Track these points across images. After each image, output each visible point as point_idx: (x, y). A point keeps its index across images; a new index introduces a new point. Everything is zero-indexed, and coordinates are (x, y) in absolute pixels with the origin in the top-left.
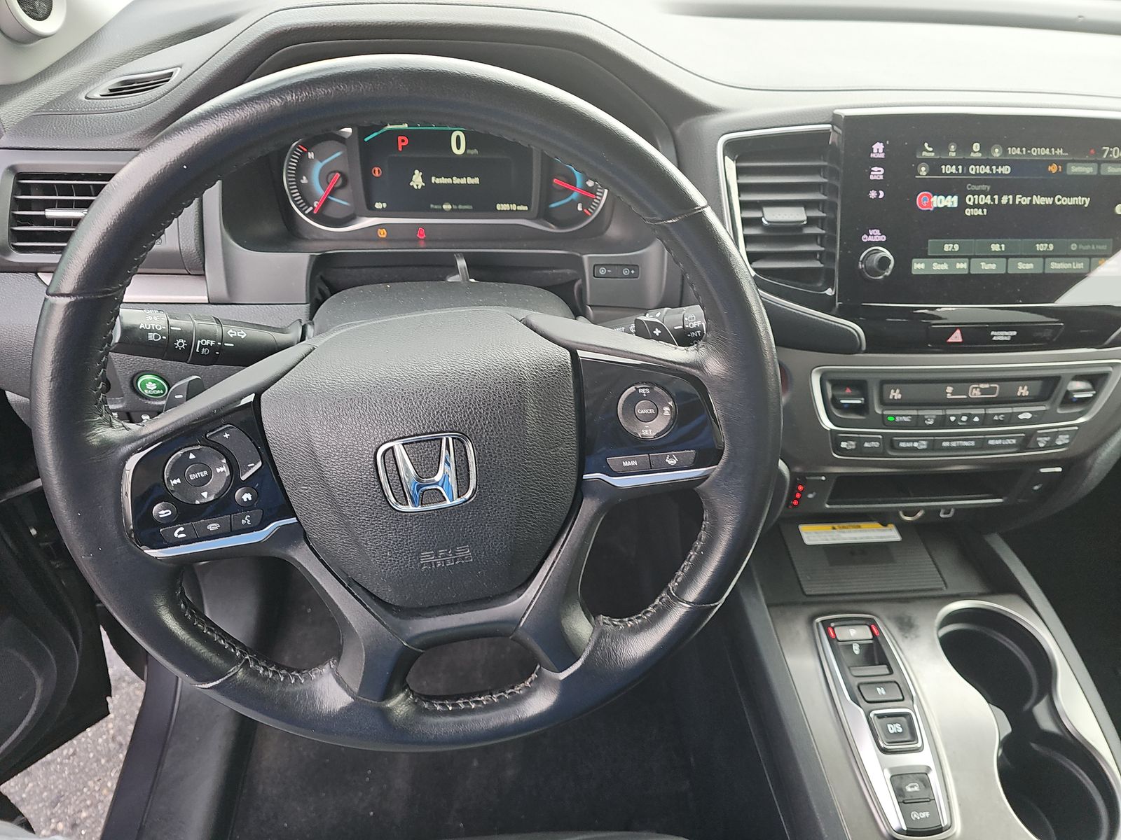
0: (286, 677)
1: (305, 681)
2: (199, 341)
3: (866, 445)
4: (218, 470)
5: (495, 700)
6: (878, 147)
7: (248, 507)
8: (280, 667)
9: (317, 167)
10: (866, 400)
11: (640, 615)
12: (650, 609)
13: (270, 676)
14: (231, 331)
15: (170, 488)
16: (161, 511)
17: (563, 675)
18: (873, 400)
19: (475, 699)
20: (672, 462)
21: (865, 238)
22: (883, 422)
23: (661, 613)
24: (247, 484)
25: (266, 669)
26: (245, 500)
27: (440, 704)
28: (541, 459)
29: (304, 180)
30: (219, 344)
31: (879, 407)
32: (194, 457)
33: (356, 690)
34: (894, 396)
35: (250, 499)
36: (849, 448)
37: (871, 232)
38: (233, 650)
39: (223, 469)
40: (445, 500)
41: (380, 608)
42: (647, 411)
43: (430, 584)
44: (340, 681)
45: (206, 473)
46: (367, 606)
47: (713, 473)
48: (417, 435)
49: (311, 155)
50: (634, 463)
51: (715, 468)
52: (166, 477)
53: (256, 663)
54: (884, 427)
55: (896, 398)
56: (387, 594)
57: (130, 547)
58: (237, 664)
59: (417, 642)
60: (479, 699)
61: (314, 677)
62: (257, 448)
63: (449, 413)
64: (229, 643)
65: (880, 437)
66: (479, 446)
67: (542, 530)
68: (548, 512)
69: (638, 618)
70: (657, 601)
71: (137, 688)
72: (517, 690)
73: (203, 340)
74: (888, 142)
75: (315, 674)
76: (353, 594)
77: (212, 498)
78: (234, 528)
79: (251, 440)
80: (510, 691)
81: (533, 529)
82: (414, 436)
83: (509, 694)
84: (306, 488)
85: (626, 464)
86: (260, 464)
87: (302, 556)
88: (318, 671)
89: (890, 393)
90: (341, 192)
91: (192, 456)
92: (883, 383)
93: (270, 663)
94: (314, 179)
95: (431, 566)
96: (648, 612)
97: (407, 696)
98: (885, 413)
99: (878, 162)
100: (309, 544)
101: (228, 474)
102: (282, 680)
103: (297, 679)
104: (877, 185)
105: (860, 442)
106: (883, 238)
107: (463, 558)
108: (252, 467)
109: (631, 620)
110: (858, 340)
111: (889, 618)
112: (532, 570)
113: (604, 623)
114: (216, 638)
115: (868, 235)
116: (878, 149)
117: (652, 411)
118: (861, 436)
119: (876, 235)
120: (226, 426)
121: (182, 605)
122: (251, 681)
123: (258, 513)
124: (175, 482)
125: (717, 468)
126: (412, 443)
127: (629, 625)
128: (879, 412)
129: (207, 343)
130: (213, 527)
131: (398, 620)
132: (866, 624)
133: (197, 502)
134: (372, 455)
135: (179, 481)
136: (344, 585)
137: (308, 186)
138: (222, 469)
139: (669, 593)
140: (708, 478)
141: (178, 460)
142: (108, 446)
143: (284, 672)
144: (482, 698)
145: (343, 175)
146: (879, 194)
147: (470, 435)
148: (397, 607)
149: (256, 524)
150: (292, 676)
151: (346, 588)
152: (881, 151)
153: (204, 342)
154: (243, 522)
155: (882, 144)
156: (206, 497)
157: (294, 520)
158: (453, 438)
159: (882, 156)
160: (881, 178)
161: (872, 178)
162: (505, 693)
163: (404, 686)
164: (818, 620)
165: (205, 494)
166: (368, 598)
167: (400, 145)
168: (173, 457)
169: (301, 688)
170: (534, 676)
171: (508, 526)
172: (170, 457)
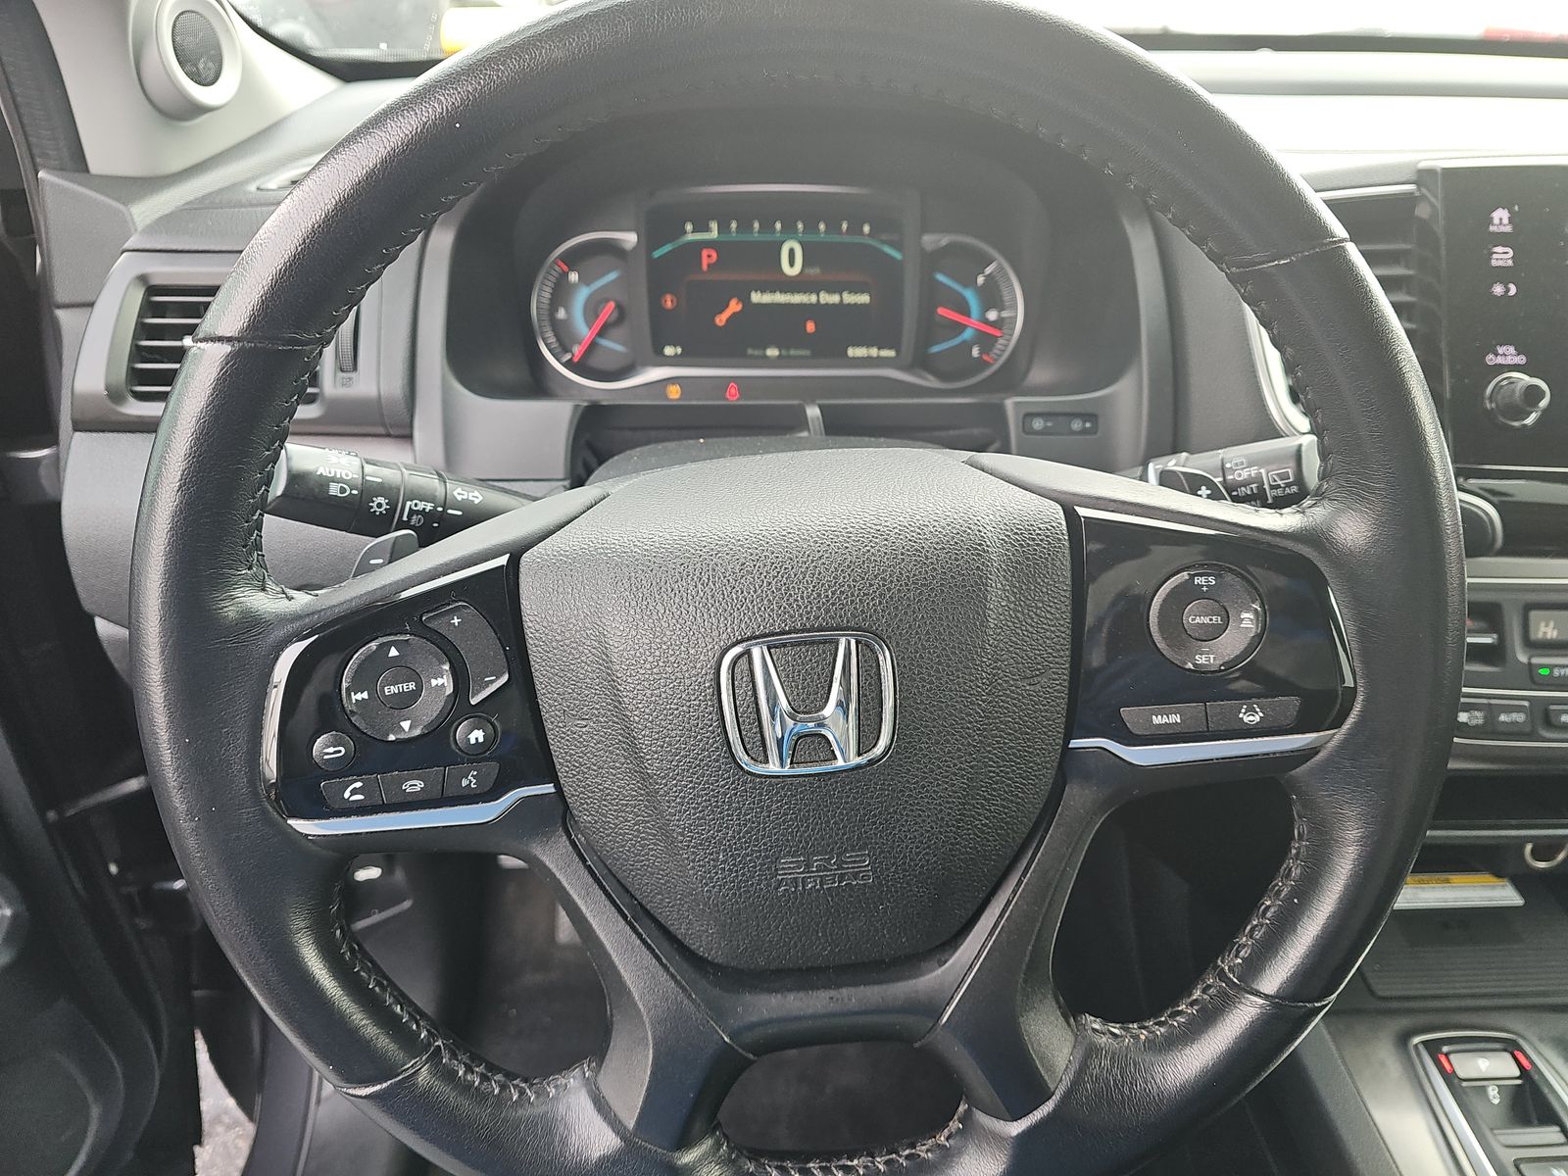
0: (503, 1087)
1: (537, 1098)
2: (409, 503)
3: (1503, 718)
4: (434, 682)
5: (881, 1167)
6: (1501, 217)
7: (476, 755)
8: (493, 1068)
9: (582, 295)
10: (1502, 640)
11: (1163, 1019)
12: (1182, 1007)
13: (477, 1083)
14: (459, 490)
15: (348, 707)
16: (326, 748)
17: (1016, 1128)
18: (1513, 640)
19: (841, 1163)
20: (1251, 718)
21: (1491, 360)
22: (1531, 678)
23: (1209, 1017)
24: (480, 714)
25: (469, 1069)
26: (473, 741)
27: (777, 1168)
28: (1008, 696)
29: (561, 314)
30: (440, 509)
31: (1524, 652)
32: (397, 654)
33: (631, 1124)
34: (1545, 633)
35: (481, 740)
36: (1474, 722)
37: (1500, 350)
38: (414, 1027)
39: (444, 682)
40: (835, 758)
41: (685, 966)
42: (1206, 620)
43: (788, 923)
44: (601, 1105)
45: (412, 686)
46: (664, 960)
47: (1329, 745)
48: (796, 631)
49: (574, 277)
50: (1176, 718)
51: (1334, 734)
52: (344, 685)
53: (454, 1056)
54: (1533, 687)
55: (1549, 636)
56: (703, 937)
57: (264, 812)
58: (420, 1055)
59: (748, 1037)
60: (849, 1163)
61: (552, 1091)
62: (505, 650)
63: (853, 595)
64: (409, 1014)
65: (1526, 704)
66: (903, 658)
67: (998, 834)
68: (1012, 802)
69: (1161, 1024)
70: (1197, 994)
71: (239, 1137)
72: (922, 1150)
73: (414, 502)
74: (1516, 208)
75: (556, 1087)
76: (639, 936)
77: (417, 732)
78: (449, 793)
79: (496, 634)
80: (907, 1152)
81: (983, 832)
82: (789, 633)
83: (907, 1157)
84: (584, 723)
85: (1157, 720)
86: (505, 678)
87: (555, 856)
88: (562, 1081)
89: (1538, 629)
90: (616, 332)
91: (393, 652)
92: (1528, 608)
93: (476, 1058)
94: (576, 315)
95: (796, 888)
96: (1180, 1013)
97: (718, 1145)
98: (1535, 661)
99: (1502, 239)
100: (569, 836)
101: (449, 690)
102: (496, 1091)
103: (522, 1092)
104: (1503, 275)
105: (1491, 712)
106: (1521, 360)
107: (855, 876)
108: (492, 682)
109: (1144, 1028)
110: (1490, 531)
111: (1541, 1040)
112: (971, 913)
113: (1094, 1030)
114: (389, 1001)
115: (1496, 354)
116: (1501, 219)
117: (1217, 620)
118: (1493, 701)
119: (1508, 354)
120: (457, 604)
121: (338, 932)
122: (441, 1088)
123: (492, 768)
124: (359, 696)
125: (1339, 735)
126: (784, 645)
127: (1143, 1037)
128: (1523, 658)
129: (421, 506)
130: (414, 786)
131: (717, 992)
132: (1505, 1050)
133: (392, 737)
134: (713, 662)
135: (365, 695)
136: (625, 917)
137: (567, 323)
138: (440, 681)
139: (1222, 975)
140: (1317, 753)
141: (370, 658)
142: (252, 623)
143: (499, 1077)
144: (855, 1162)
145: (620, 307)
146: (1508, 290)
147: (889, 637)
148: (717, 967)
149: (486, 789)
150: (515, 1087)
151: (630, 924)
152: (1506, 221)
153: (416, 505)
154: (464, 783)
155: (1506, 211)
156: (407, 729)
157: (549, 788)
158: (857, 642)
159: (1508, 229)
160: (1510, 263)
161: (1494, 263)
162: (900, 1156)
163: (713, 1127)
164: (1417, 1040)
165: (406, 725)
166: (666, 945)
167: (705, 262)
168: (361, 651)
169: (530, 1111)
170: (955, 1125)
171: (942, 818)
172: (357, 652)
